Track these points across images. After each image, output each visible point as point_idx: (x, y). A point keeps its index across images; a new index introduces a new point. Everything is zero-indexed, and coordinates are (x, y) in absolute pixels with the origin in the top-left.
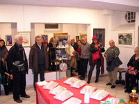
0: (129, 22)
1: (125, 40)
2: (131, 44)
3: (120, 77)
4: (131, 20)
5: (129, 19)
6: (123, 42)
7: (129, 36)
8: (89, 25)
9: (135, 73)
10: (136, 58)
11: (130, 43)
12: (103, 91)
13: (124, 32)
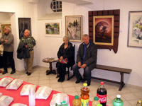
0: (55, 11)
1: (53, 30)
2: (59, 34)
3: (51, 67)
4: (56, 9)
5: (55, 8)
6: (50, 31)
7: (56, 25)
8: (13, 13)
9: (65, 62)
10: (66, 47)
11: (58, 32)
12: (46, 87)
13: (51, 21)
